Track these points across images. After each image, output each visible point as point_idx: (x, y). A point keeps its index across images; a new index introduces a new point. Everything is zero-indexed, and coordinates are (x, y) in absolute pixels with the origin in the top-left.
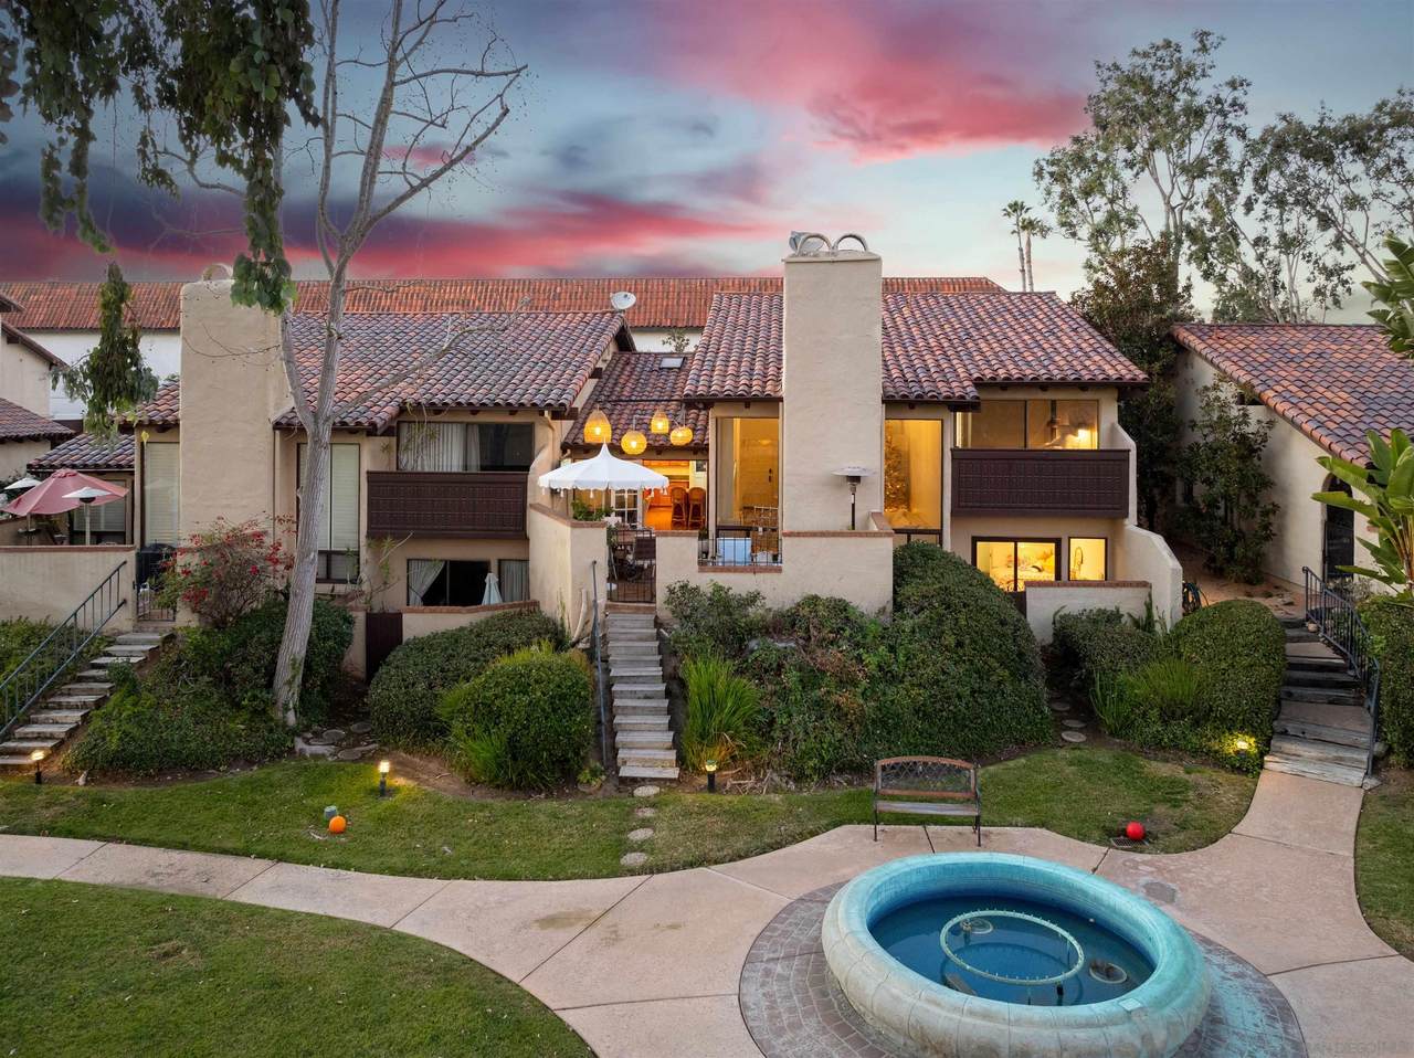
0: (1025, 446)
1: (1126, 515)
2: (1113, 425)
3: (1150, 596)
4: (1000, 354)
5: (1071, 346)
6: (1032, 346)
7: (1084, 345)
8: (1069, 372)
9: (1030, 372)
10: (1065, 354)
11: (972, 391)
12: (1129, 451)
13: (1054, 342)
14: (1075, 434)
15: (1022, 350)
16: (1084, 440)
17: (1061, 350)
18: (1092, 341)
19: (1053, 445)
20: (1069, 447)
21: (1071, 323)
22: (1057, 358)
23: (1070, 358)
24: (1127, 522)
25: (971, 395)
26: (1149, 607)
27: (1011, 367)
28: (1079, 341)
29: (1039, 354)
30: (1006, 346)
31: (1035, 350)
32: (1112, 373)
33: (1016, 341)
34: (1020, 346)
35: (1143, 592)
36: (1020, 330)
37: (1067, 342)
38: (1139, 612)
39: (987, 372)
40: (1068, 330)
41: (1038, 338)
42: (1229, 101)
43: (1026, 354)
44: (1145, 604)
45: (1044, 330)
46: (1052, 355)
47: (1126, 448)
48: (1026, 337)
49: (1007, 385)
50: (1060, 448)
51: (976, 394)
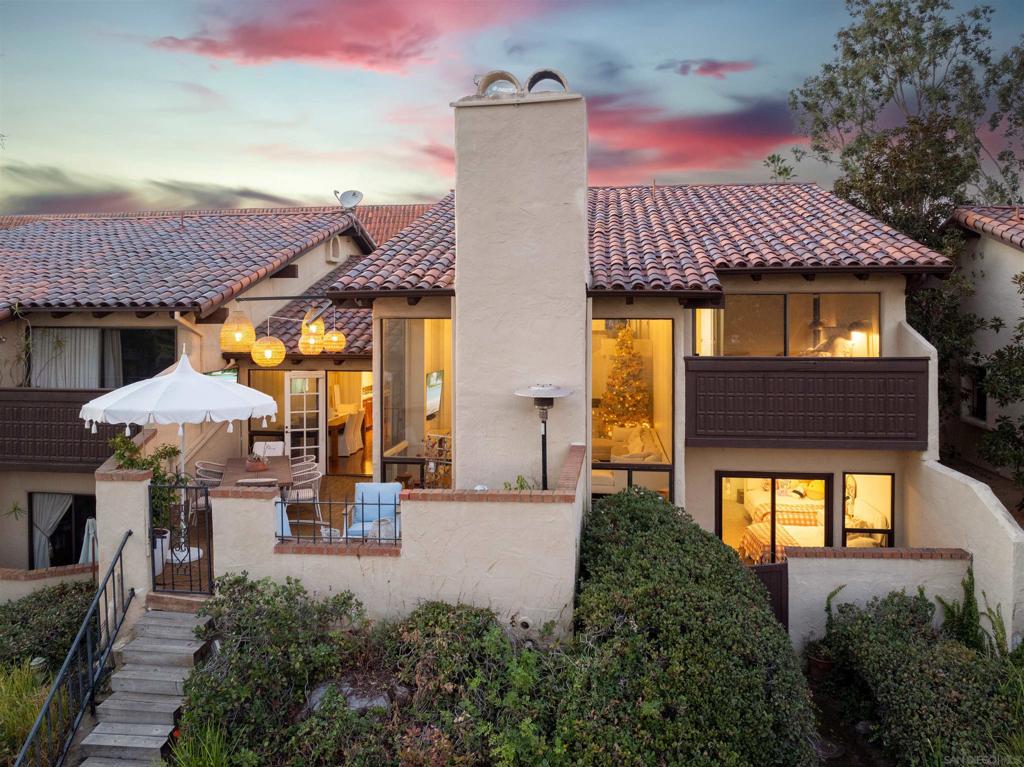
0: (785, 353)
1: (924, 447)
2: (900, 325)
3: (970, 572)
4: (753, 238)
5: (840, 229)
6: (792, 230)
7: (856, 228)
8: (842, 256)
9: (791, 256)
10: (834, 237)
11: (711, 279)
12: (926, 360)
13: (819, 226)
14: (848, 338)
15: (780, 234)
16: (859, 344)
17: (829, 233)
18: (865, 224)
19: (819, 351)
20: (840, 354)
21: (837, 208)
22: (824, 242)
23: (840, 241)
24: (925, 456)
25: (710, 284)
26: (969, 588)
27: (765, 252)
28: (849, 225)
29: (802, 238)
30: (761, 230)
31: (796, 234)
32: (898, 255)
33: (772, 226)
34: (777, 230)
35: (959, 567)
36: (777, 215)
37: (835, 225)
38: (955, 596)
39: (733, 257)
40: (834, 215)
41: (799, 222)
42: (973, 27)
43: (785, 238)
44: (963, 583)
45: (805, 215)
46: (818, 238)
47: (921, 355)
48: (785, 222)
49: (760, 273)
50: (828, 355)
51: (718, 283)
